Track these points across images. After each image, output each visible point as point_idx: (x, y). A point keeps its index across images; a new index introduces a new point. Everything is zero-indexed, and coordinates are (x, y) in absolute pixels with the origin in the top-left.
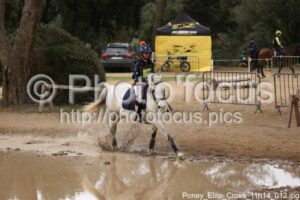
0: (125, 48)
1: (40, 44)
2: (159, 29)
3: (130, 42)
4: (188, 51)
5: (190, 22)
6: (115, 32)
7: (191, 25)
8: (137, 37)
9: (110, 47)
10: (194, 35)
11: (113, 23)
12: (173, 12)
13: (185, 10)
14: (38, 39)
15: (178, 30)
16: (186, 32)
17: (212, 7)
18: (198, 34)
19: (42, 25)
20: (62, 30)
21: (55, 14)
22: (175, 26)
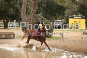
0: (60, 22)
1: (35, 20)
2: (70, 16)
3: (61, 20)
4: (78, 23)
5: (79, 14)
6: (57, 17)
7: (79, 16)
8: (64, 19)
9: (56, 21)
10: (80, 18)
11: (57, 14)
12: (74, 12)
13: (78, 11)
14: (35, 18)
15: (75, 17)
16: (78, 17)
17: (86, 10)
18: (81, 18)
19: (36, 15)
20: (42, 16)
21: (40, 12)
22: (75, 16)
